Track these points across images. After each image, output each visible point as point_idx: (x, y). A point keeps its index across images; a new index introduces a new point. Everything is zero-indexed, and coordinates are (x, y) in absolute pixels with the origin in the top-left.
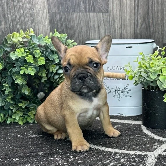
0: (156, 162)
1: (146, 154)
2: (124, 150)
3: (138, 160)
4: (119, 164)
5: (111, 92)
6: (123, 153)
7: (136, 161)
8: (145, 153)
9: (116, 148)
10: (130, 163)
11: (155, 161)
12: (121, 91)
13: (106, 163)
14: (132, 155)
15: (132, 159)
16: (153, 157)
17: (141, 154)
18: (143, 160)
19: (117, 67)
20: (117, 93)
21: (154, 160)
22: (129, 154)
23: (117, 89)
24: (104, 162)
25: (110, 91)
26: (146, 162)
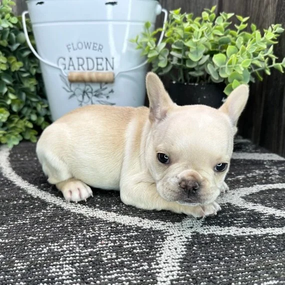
0: (184, 259)
1: (162, 228)
2: (115, 212)
3: (141, 248)
4: (90, 259)
5: (74, 94)
6: (110, 223)
7: (135, 251)
8: (159, 225)
9: (98, 207)
10: (117, 258)
11: (181, 256)
12: (94, 94)
13: (60, 250)
14: (129, 229)
15: (126, 242)
16: (177, 240)
17: (151, 228)
18: (151, 248)
19: (86, 44)
20: (86, 97)
21: (179, 250)
22: (124, 225)
23: (86, 89)
24: (55, 247)
25: (72, 93)
26: (158, 255)
